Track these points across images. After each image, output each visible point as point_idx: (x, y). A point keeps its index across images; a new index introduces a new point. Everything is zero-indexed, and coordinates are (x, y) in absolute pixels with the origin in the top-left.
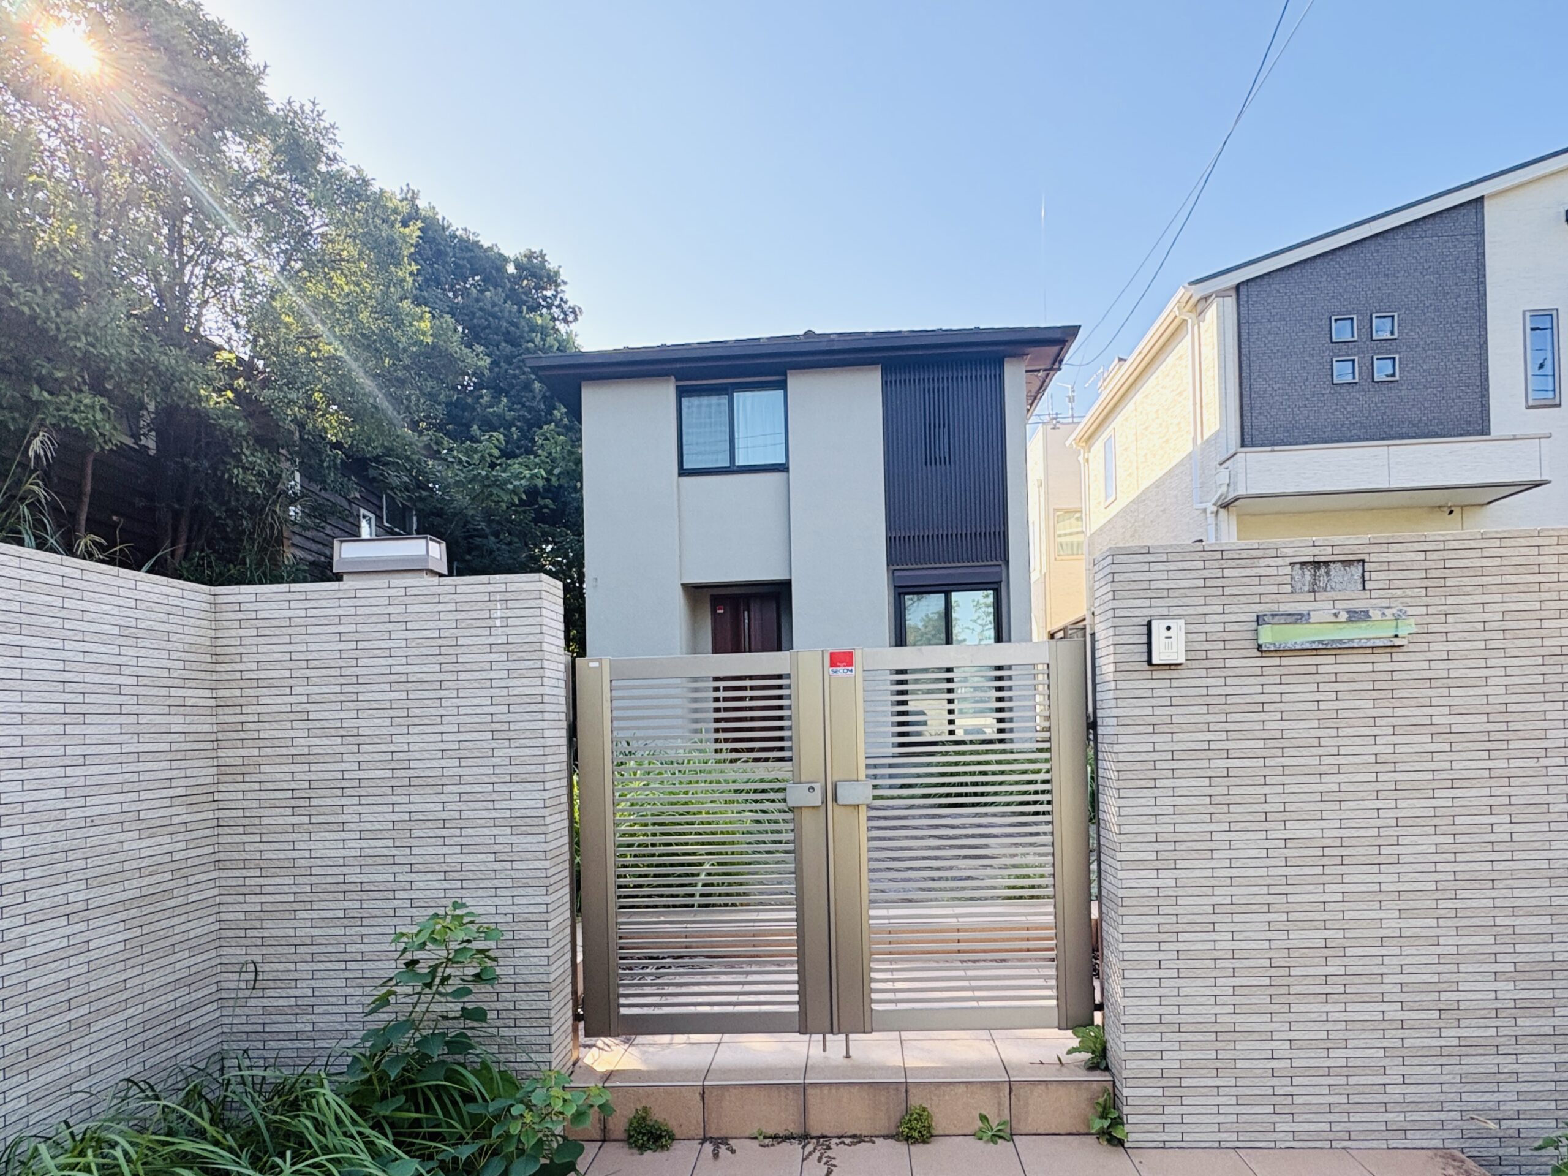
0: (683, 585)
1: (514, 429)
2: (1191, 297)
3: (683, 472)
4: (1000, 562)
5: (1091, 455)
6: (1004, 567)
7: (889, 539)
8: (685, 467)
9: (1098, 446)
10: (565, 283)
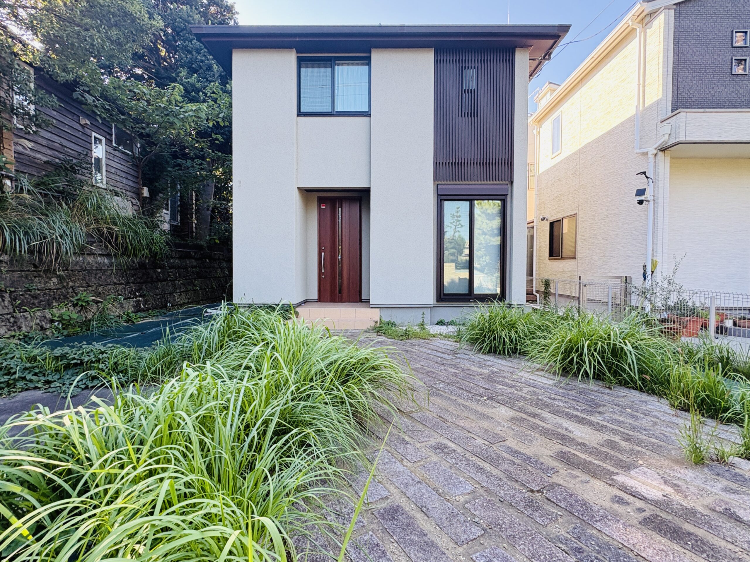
0: (298, 188)
1: (201, 93)
2: (643, 11)
3: (300, 114)
4: (507, 182)
5: (542, 130)
6: (509, 186)
7: (436, 164)
8: (302, 111)
9: (548, 124)
10: (237, 13)
